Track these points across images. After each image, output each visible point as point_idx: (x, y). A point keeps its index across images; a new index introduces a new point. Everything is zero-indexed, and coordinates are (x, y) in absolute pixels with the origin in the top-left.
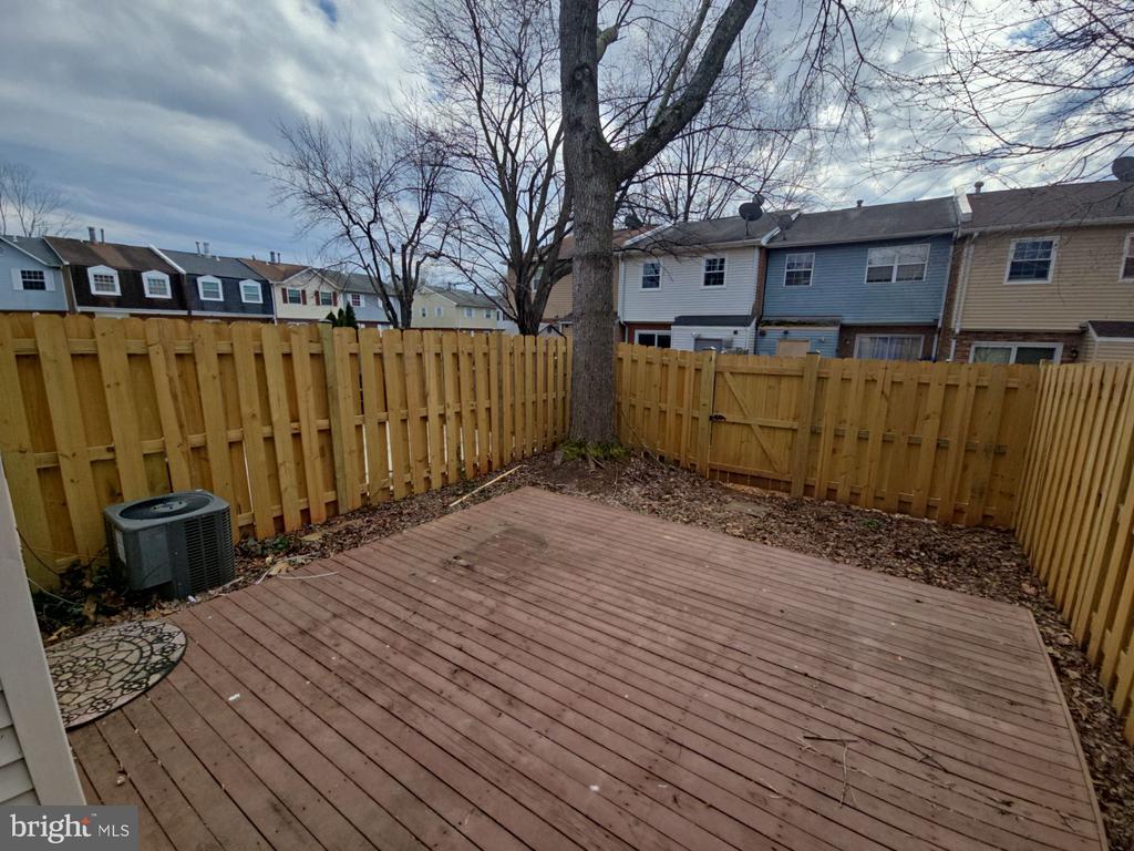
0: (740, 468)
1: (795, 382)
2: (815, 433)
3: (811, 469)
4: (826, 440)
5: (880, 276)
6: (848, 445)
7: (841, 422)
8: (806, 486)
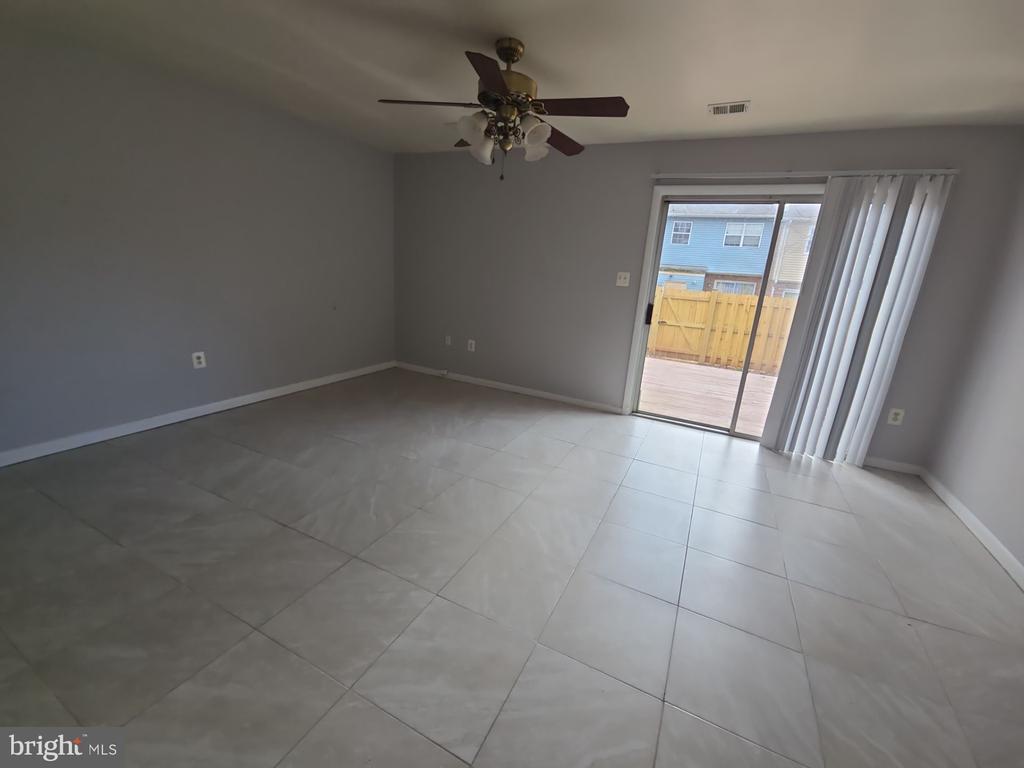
0: (673, 349)
1: (705, 304)
2: (712, 330)
3: (709, 348)
4: (718, 333)
5: (732, 242)
6: (728, 335)
7: (725, 325)
8: (706, 357)
